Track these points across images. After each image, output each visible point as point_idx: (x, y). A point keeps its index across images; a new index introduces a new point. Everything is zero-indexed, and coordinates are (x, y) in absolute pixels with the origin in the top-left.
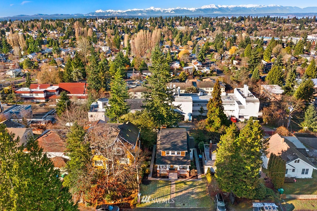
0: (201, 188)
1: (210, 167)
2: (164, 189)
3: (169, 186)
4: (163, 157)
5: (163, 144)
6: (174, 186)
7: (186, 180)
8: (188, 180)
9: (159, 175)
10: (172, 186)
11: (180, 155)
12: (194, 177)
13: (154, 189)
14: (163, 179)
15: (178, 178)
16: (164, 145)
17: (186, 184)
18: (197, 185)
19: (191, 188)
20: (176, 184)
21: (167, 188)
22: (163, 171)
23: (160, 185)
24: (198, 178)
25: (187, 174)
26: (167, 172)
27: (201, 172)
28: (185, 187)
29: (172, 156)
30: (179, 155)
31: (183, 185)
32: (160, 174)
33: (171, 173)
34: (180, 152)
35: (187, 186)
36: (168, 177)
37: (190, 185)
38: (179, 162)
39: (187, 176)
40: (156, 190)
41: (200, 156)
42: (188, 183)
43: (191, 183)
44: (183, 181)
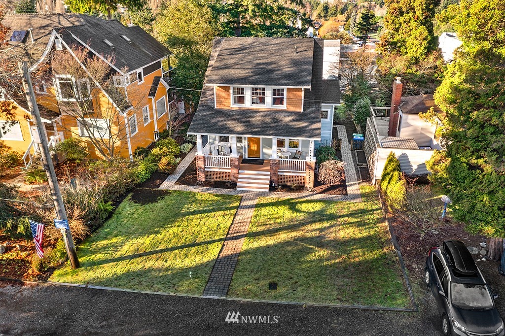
0: (360, 224)
1: (398, 153)
2: (203, 220)
3: (228, 212)
4: (220, 113)
5: (226, 68)
6: (251, 213)
7: (301, 198)
8: (309, 198)
9: (202, 177)
10: (240, 211)
11: (284, 107)
12: (333, 188)
13: (166, 219)
14: (215, 191)
15: (272, 188)
16: (226, 71)
17: (299, 211)
18: (343, 216)
19: (315, 222)
20: (257, 206)
21: (220, 219)
22: (220, 163)
23: (193, 207)
24: (346, 194)
25: (308, 177)
26: (233, 166)
27: (358, 177)
28: (292, 220)
29: (256, 112)
30: (279, 107)
31: (285, 214)
32: (208, 175)
33: (246, 172)
34: (285, 88)
35: (301, 216)
36: (234, 185)
37: (314, 212)
38: (275, 128)
39: (307, 185)
40: (174, 221)
41: (357, 136)
42: (304, 207)
43: (318, 207)
44: (289, 200)
